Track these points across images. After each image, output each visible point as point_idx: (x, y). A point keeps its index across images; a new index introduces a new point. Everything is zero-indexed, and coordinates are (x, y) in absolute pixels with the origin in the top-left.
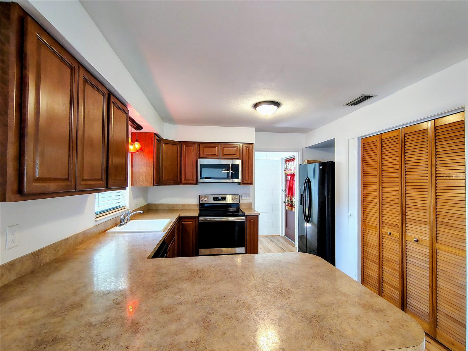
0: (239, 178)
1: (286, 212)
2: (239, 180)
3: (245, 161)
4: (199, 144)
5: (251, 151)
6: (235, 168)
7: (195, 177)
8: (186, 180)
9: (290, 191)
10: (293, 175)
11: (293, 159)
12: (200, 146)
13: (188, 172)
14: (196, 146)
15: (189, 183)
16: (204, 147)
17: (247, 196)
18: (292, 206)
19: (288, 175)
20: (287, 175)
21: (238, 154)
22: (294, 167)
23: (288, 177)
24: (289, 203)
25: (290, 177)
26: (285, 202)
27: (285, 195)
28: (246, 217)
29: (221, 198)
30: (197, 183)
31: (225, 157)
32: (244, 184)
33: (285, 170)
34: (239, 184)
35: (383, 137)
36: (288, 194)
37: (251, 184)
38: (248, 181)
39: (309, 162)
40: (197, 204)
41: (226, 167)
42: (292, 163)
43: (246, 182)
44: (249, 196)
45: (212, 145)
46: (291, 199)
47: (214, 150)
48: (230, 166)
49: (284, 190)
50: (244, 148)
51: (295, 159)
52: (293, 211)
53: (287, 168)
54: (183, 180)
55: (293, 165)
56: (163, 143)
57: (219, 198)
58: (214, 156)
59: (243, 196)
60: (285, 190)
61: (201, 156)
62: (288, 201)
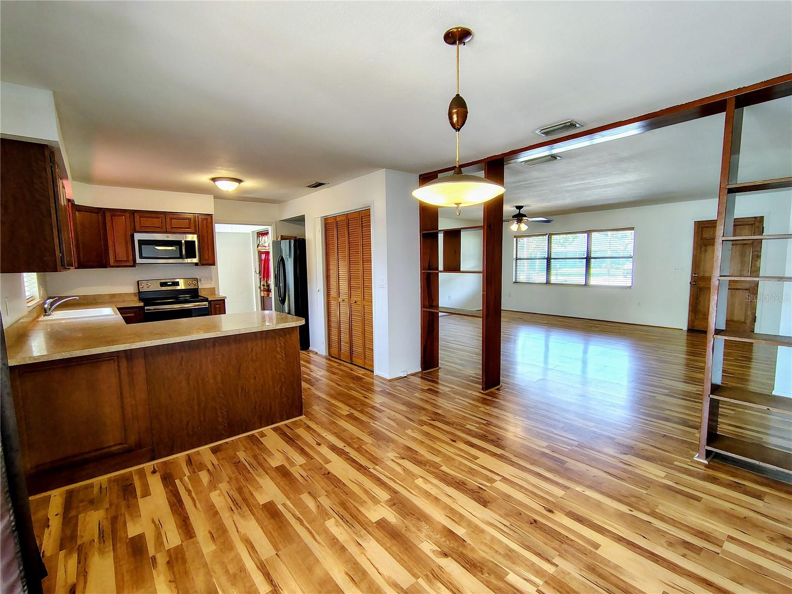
0: (195, 258)
1: (263, 299)
2: (195, 260)
3: (203, 236)
4: (133, 212)
5: (209, 225)
6: (190, 244)
7: (131, 257)
8: (116, 261)
9: (264, 273)
10: (267, 253)
11: (266, 233)
12: (135, 216)
13: (118, 249)
14: (128, 215)
15: (120, 264)
16: (140, 217)
17: (208, 280)
18: (269, 291)
19: (263, 253)
20: (260, 253)
21: (193, 228)
22: (267, 242)
23: (262, 255)
24: (265, 287)
25: (264, 255)
26: (260, 288)
27: (260, 278)
28: (210, 302)
29: (171, 283)
30: (134, 264)
31: (174, 230)
32: (203, 265)
33: (258, 247)
34: (196, 264)
35: (338, 220)
36: (264, 277)
37: (213, 264)
38: (208, 259)
39: (283, 238)
40: (135, 294)
41: (177, 243)
42: (265, 238)
43: (205, 262)
44: (211, 280)
45: (153, 215)
46: (267, 283)
47: (156, 222)
48: (183, 242)
49: (258, 272)
50: (200, 220)
51: (268, 233)
52: (270, 296)
53: (261, 244)
54: (112, 262)
55: (266, 240)
56: (78, 211)
57: (169, 283)
58: (157, 230)
59: (203, 279)
60: (260, 272)
61: (137, 228)
62: (264, 285)
